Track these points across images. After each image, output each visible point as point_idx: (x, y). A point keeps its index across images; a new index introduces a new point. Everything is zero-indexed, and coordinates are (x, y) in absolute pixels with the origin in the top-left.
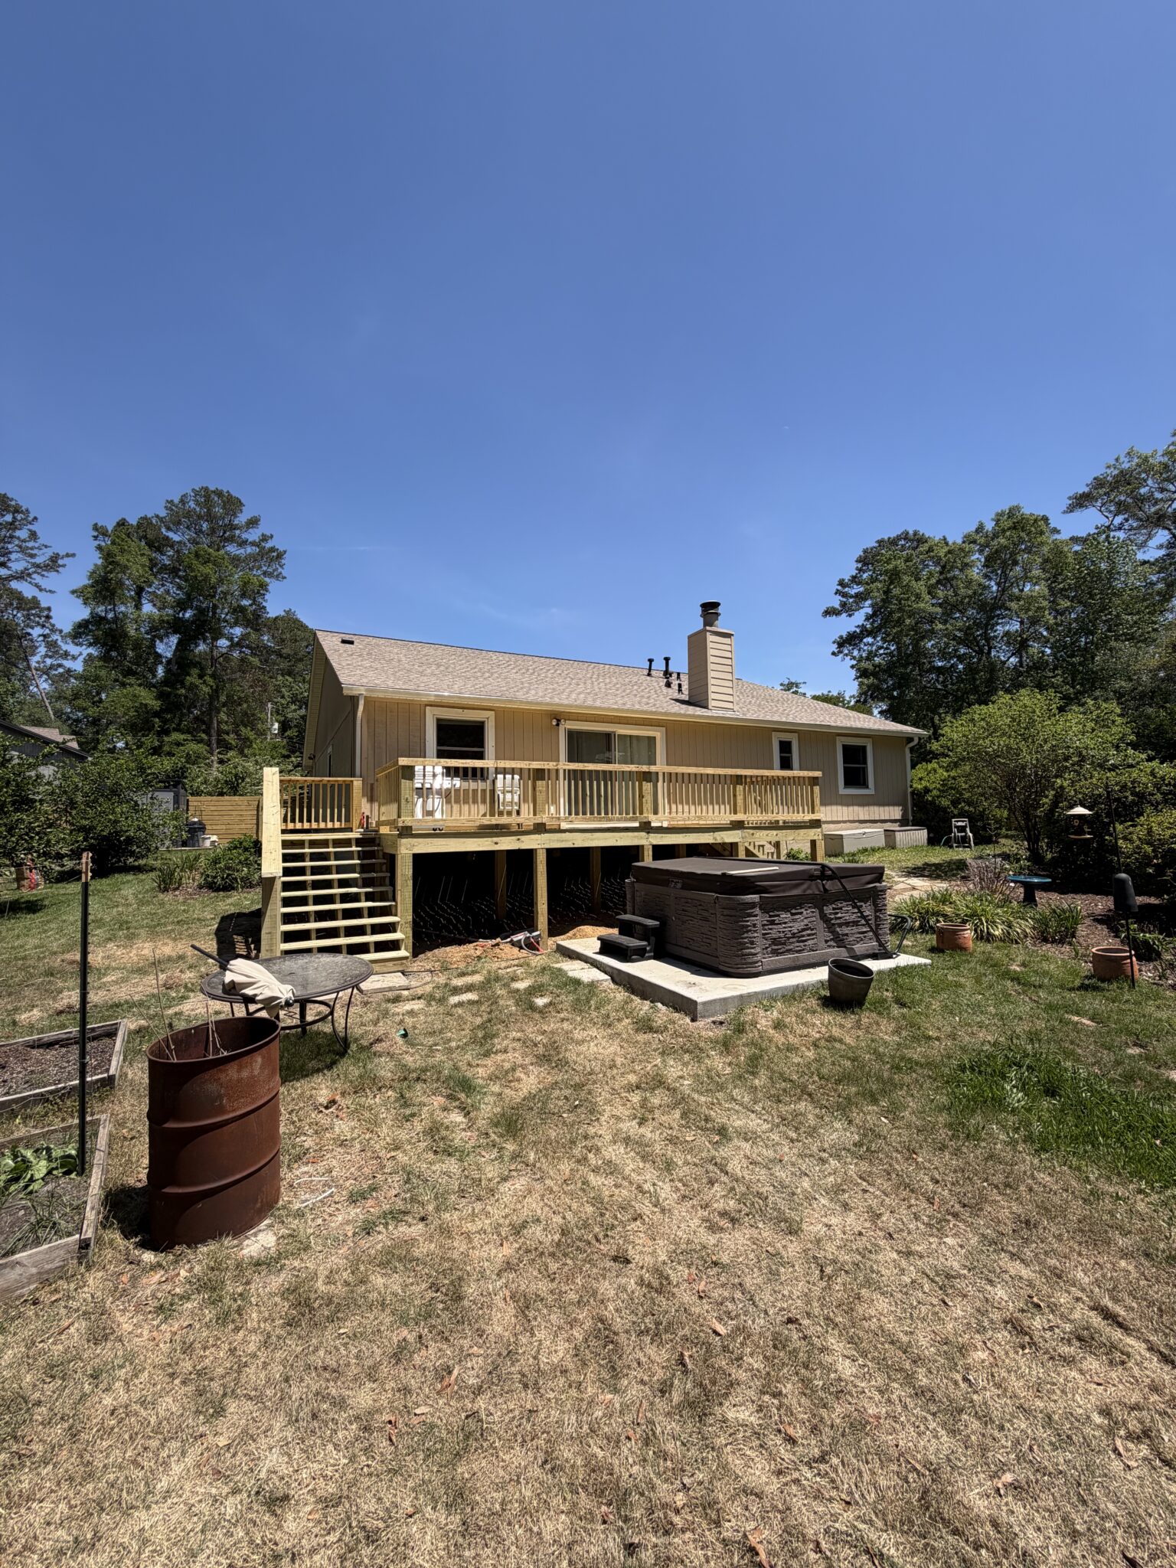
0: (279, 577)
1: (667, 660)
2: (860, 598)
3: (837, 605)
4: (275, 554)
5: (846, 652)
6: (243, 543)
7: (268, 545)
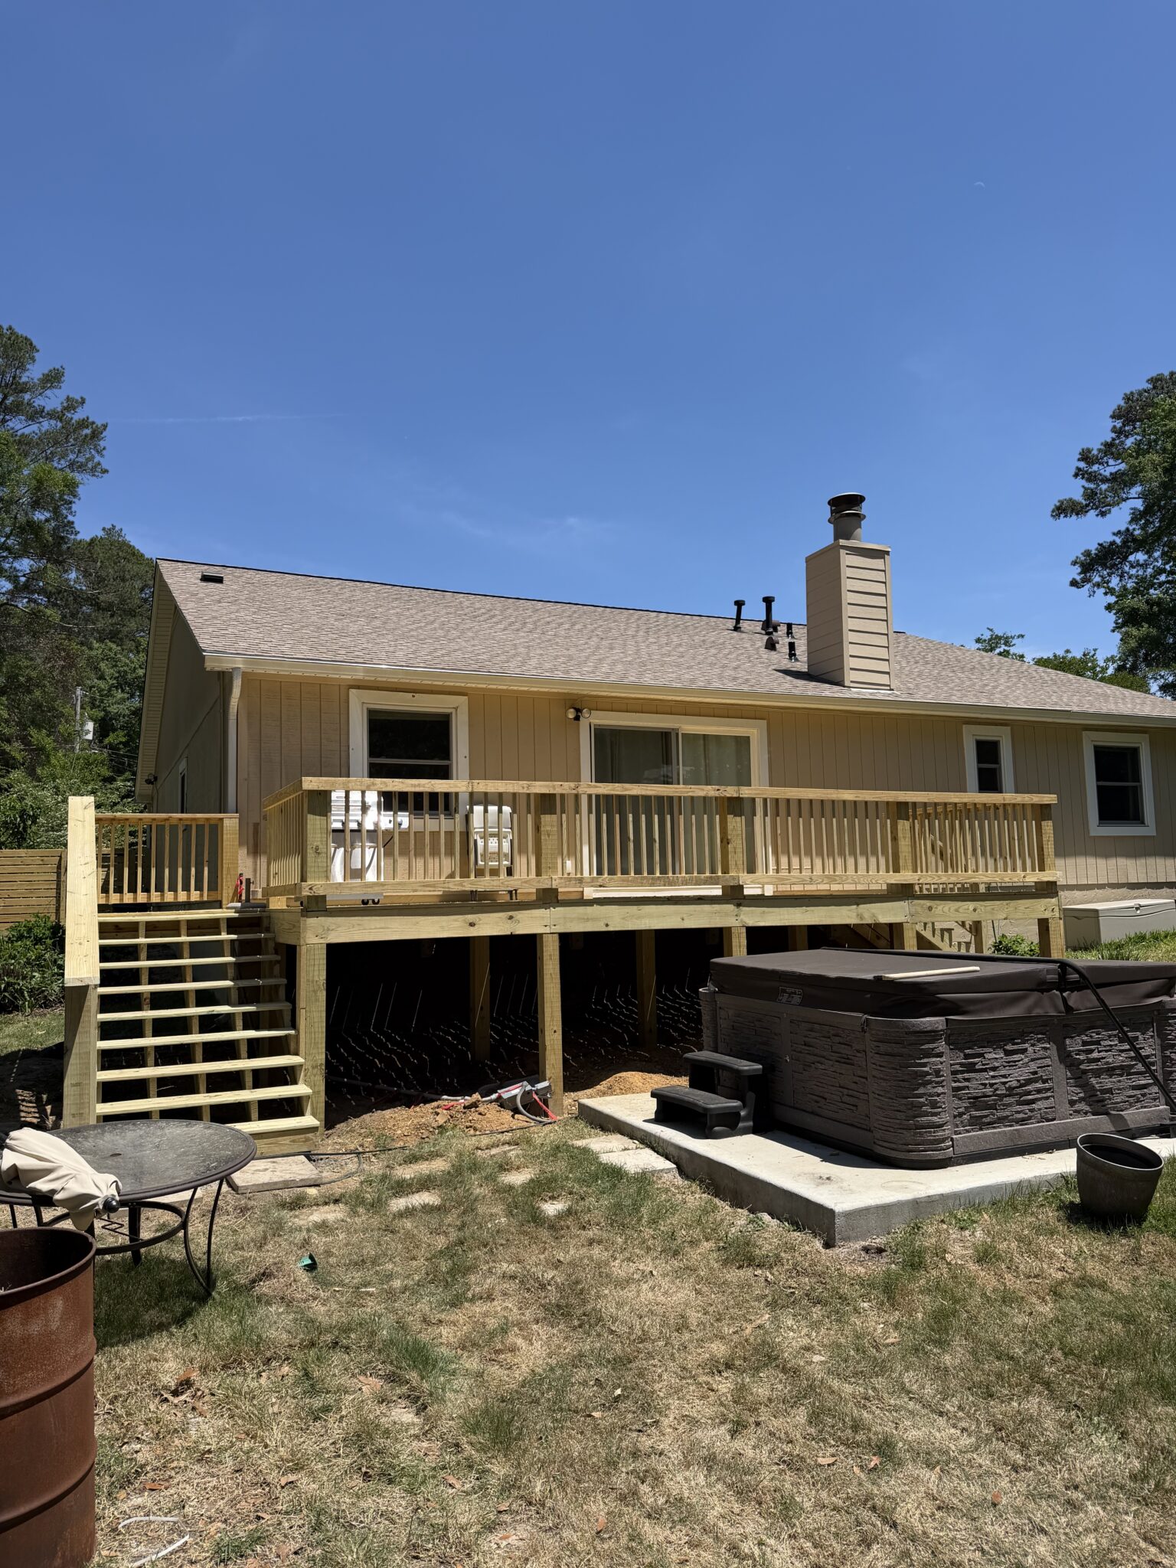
0: (97, 470)
1: (769, 601)
2: (1121, 481)
3: (1078, 496)
4: (87, 431)
5: (1097, 579)
6: (36, 415)
7: (78, 416)
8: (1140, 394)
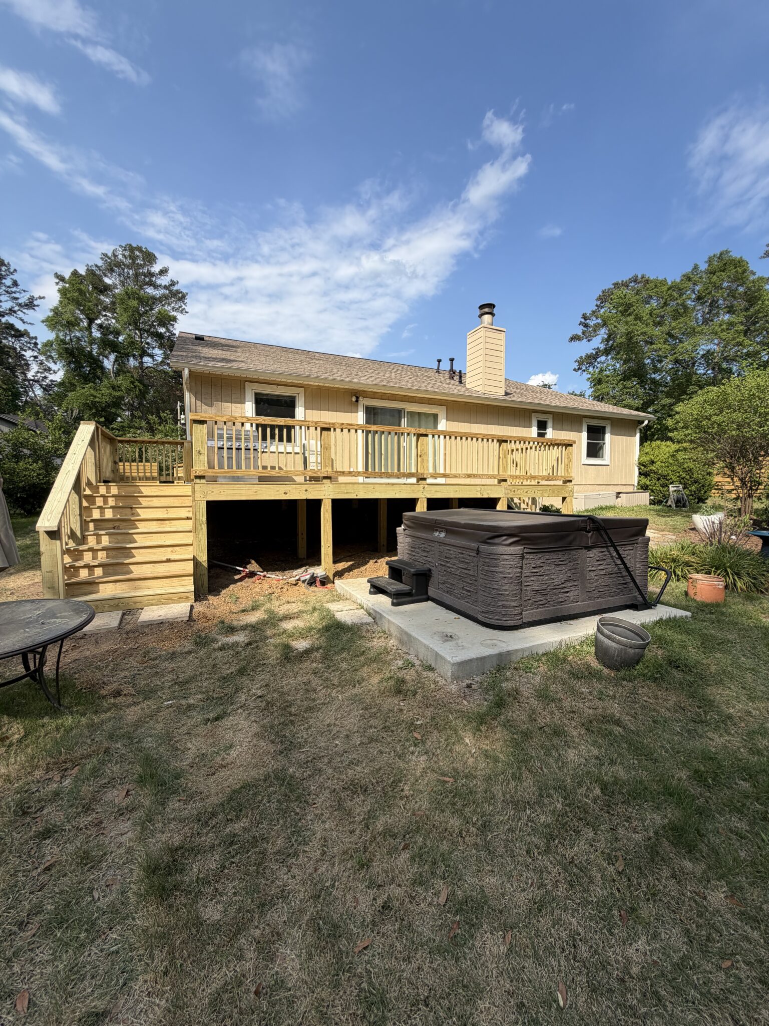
0: (183, 311)
1: (452, 360)
2: (597, 327)
3: (580, 333)
4: (180, 295)
5: (584, 368)
6: (156, 287)
7: (175, 288)
8: (609, 290)
